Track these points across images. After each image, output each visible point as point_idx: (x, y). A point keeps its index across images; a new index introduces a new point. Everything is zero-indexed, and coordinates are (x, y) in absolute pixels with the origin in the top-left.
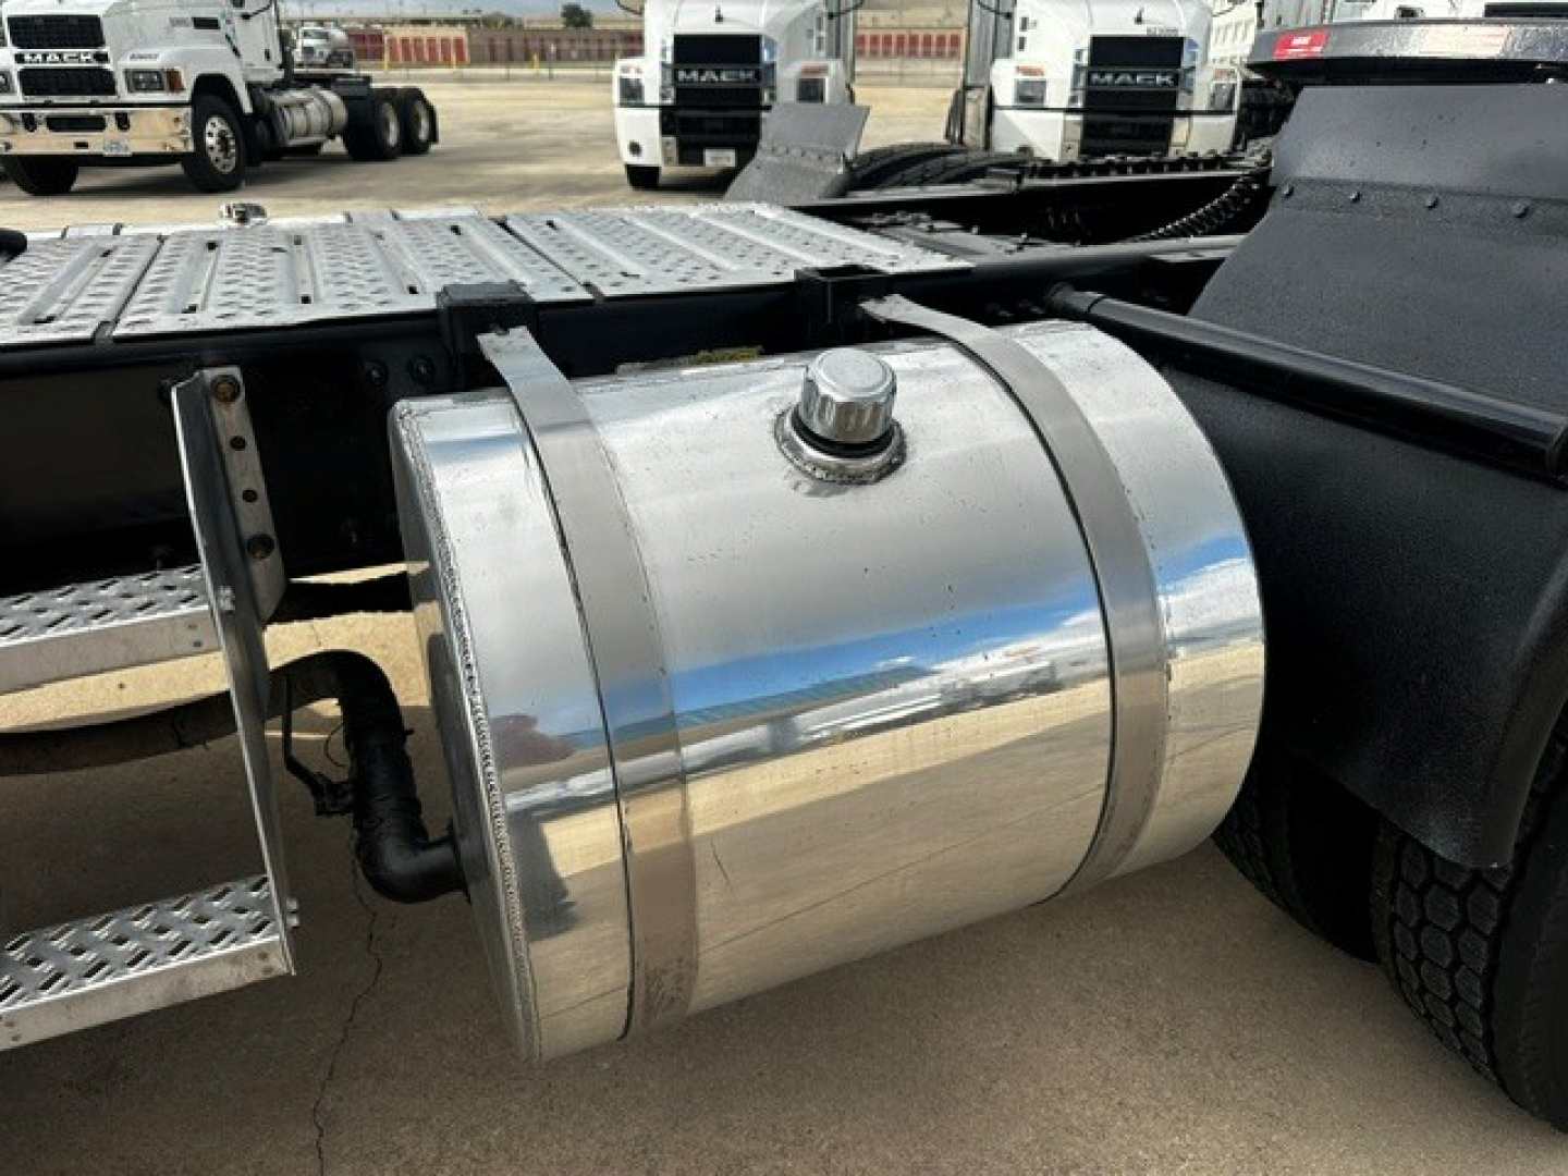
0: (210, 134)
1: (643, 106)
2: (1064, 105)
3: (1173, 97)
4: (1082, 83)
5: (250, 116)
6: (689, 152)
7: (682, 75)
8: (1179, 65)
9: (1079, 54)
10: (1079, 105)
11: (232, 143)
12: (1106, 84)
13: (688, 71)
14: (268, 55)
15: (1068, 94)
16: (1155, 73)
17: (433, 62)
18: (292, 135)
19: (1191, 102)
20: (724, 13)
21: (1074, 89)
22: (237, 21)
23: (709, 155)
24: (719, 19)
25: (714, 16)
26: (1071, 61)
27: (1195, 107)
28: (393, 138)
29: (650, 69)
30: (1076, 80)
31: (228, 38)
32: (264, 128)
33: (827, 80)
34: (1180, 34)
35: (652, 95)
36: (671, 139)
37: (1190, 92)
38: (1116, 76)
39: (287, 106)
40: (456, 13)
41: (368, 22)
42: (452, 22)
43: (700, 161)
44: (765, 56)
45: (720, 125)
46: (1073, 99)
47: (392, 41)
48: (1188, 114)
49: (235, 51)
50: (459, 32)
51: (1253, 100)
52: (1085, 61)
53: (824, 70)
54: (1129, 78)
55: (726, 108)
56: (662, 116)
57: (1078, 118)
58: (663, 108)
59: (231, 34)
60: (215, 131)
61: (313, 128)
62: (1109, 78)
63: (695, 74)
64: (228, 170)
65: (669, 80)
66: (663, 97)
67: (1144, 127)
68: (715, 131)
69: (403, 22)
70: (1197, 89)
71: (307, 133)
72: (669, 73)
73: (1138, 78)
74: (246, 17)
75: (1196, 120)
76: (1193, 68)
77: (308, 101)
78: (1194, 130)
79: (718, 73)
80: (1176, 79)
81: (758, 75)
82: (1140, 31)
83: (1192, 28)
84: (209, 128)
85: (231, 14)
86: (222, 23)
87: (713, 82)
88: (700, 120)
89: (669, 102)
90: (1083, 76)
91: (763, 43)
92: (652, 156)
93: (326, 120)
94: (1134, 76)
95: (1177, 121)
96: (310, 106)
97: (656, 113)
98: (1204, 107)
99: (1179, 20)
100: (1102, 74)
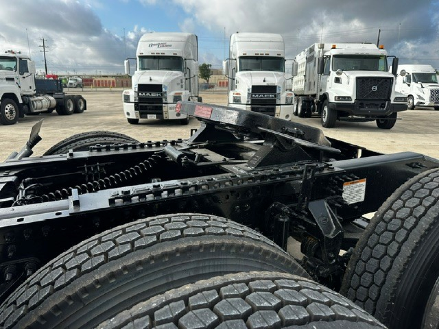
0: (7, 109)
1: (130, 102)
2: (246, 103)
3: (275, 100)
4: (250, 97)
5: (21, 104)
6: (143, 115)
7: (140, 94)
8: (276, 92)
9: (249, 90)
10: (250, 103)
11: (14, 112)
12: (256, 97)
13: (142, 93)
14: (30, 88)
15: (247, 100)
16: (270, 94)
17: (106, 87)
18: (36, 109)
19: (280, 102)
20: (152, 78)
21: (248, 99)
22: (21, 79)
23: (148, 116)
24: (151, 80)
25: (149, 79)
26: (247, 92)
27: (281, 103)
28: (71, 109)
29: (132, 93)
30: (248, 96)
31: (17, 83)
32: (27, 107)
33: (182, 96)
34: (276, 85)
35: (132, 99)
36: (138, 112)
37: (280, 99)
38: (259, 95)
39: (35, 101)
40: (115, 74)
41: (91, 76)
42: (112, 77)
43: (146, 118)
44: (164, 90)
45: (151, 108)
46: (248, 101)
47: (95, 81)
48: (280, 105)
49: (19, 87)
50: (114, 79)
51: (306, 99)
52: (250, 91)
53: (181, 93)
54: (263, 96)
55: (153, 103)
56: (135, 105)
57: (250, 106)
58: (135, 103)
59: (18, 82)
60: (8, 108)
61: (44, 107)
62: (257, 96)
63: (144, 94)
64: (12, 119)
65: (137, 95)
66: (135, 100)
67: (268, 108)
68: (150, 109)
69: (100, 77)
70: (281, 99)
71: (42, 108)
72: (136, 94)
73: (265, 96)
74: (24, 77)
75: (282, 106)
76: (280, 93)
77: (42, 100)
78: (281, 109)
79: (150, 94)
80: (275, 96)
81: (162, 95)
82: (265, 84)
83: (279, 83)
84: (7, 107)
85: (19, 77)
86: (15, 79)
87: (149, 96)
88: (146, 106)
89: (137, 101)
90: (250, 95)
91: (163, 86)
92: (133, 116)
93: (49, 104)
94: (264, 95)
95: (277, 107)
96: (43, 101)
97: (133, 104)
98: (284, 103)
99: (275, 81)
100: (255, 95)
